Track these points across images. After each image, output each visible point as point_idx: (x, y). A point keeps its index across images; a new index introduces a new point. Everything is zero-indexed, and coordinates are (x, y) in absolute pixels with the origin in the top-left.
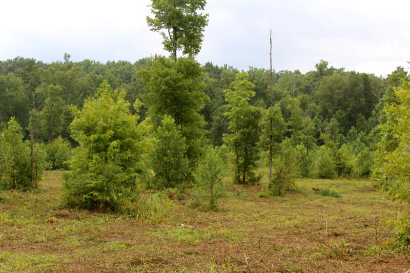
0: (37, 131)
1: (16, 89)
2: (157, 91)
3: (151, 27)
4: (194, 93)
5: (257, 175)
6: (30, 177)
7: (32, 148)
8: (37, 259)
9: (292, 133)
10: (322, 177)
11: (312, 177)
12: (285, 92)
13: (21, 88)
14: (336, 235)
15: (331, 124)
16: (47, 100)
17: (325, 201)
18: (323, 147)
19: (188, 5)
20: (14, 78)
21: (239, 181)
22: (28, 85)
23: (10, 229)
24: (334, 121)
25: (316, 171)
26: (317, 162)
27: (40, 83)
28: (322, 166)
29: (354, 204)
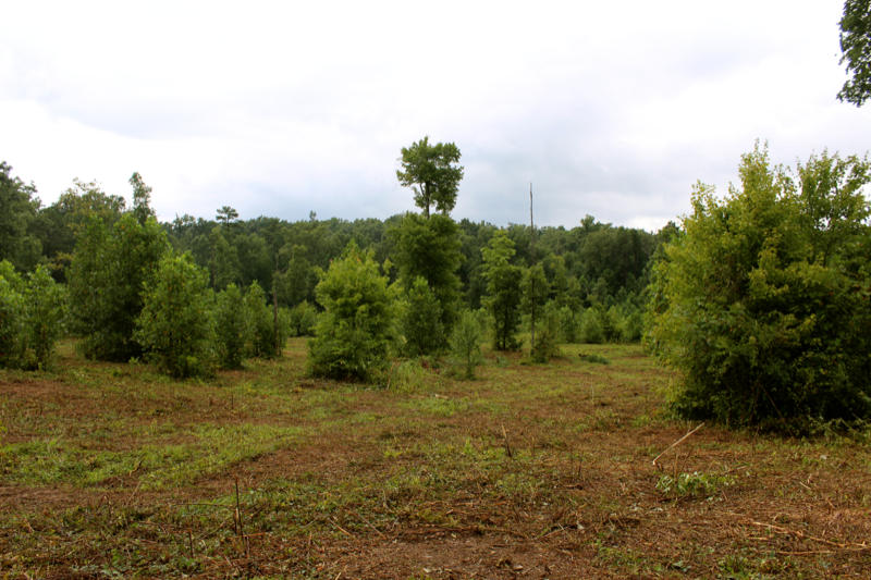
0: (281, 295)
1: (259, 250)
2: (409, 251)
3: (402, 182)
4: (449, 252)
5: (518, 341)
6: (274, 344)
7: (275, 314)
8: (281, 431)
9: (556, 294)
10: (589, 342)
11: (579, 342)
12: (548, 249)
13: (264, 249)
14: (603, 405)
15: (599, 284)
16: (292, 262)
17: (591, 368)
18: (590, 309)
19: (441, 157)
20: (257, 239)
21: (498, 347)
22: (271, 246)
23: (253, 400)
24: (601, 281)
25: (583, 336)
26: (583, 326)
27: (284, 243)
28: (589, 330)
29: (623, 371)
